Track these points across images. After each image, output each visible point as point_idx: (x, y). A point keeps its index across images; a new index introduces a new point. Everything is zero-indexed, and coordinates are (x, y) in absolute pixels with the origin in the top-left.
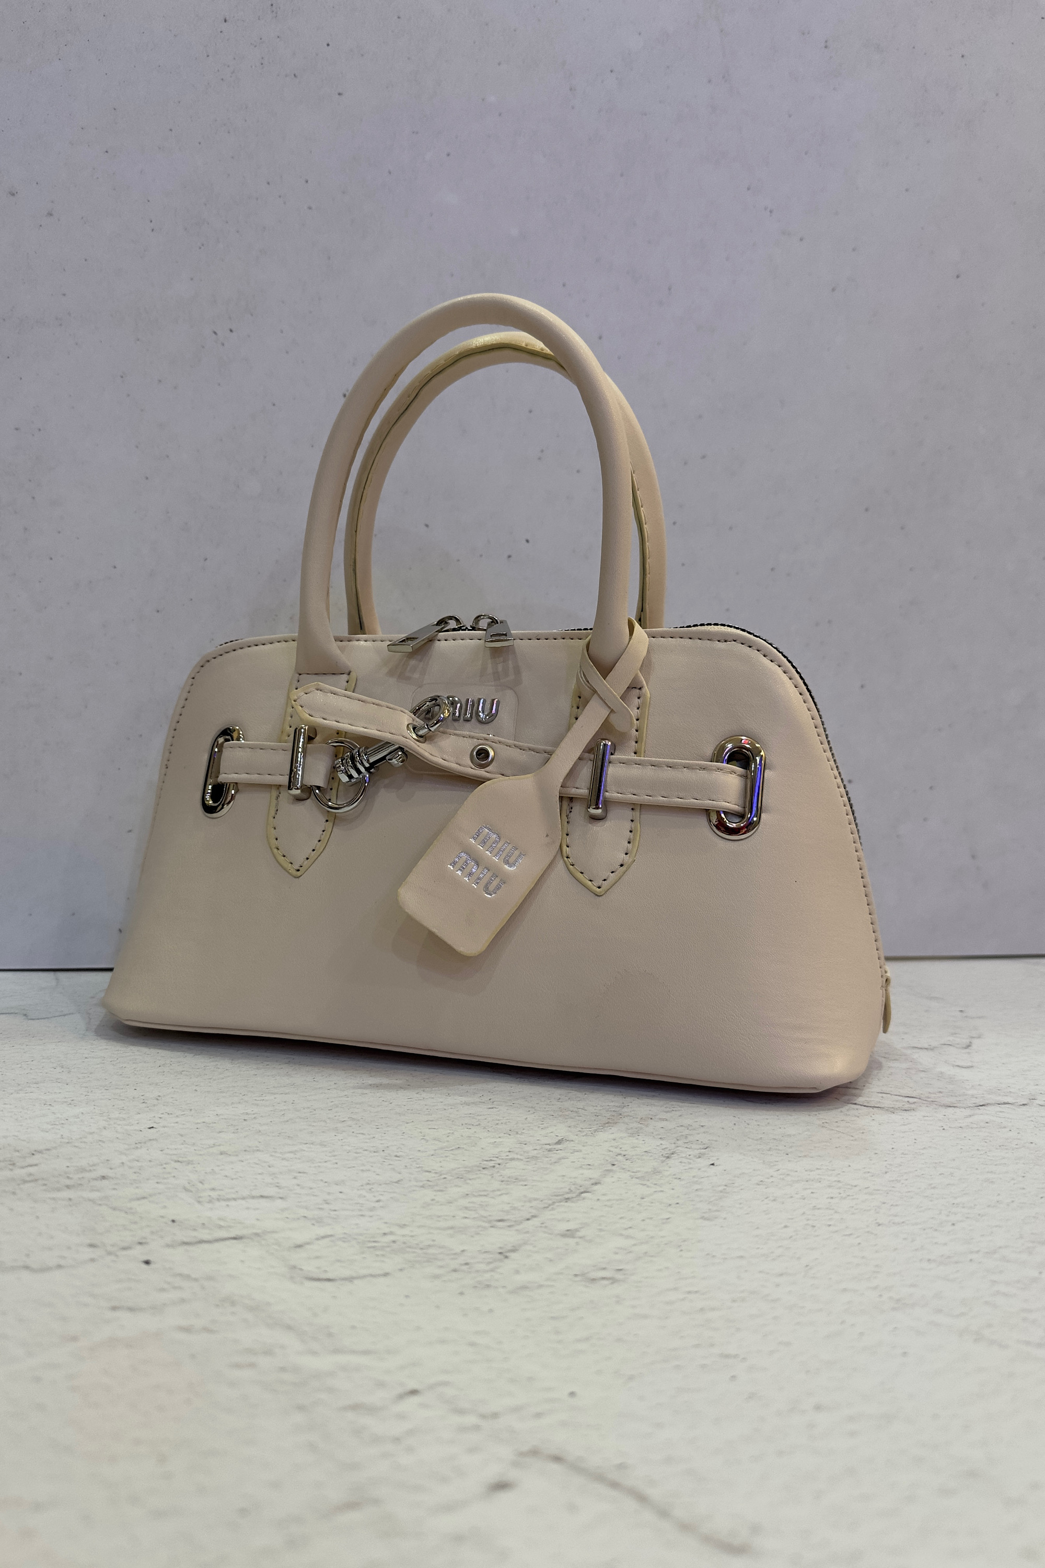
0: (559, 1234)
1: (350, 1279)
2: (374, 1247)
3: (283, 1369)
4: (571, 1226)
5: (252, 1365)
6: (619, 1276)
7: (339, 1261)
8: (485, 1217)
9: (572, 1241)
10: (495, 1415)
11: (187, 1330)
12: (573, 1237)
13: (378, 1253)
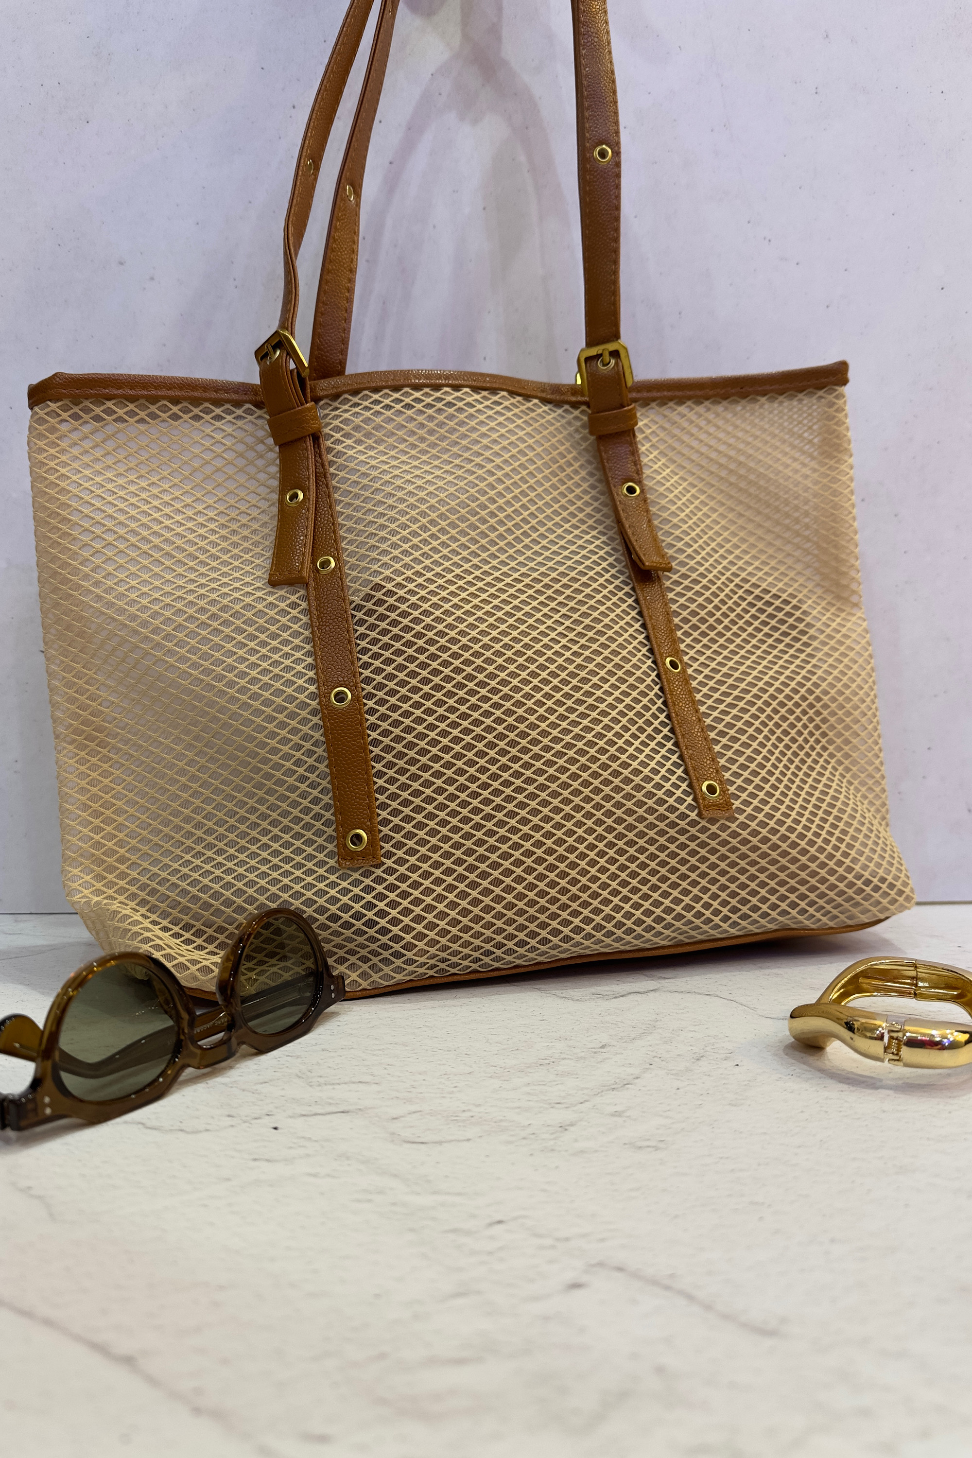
0: (608, 1114)
1: (440, 1143)
2: (456, 1120)
3: (394, 1204)
4: (618, 1108)
5: (370, 1201)
6: (661, 1145)
7: (429, 1129)
8: (545, 1101)
9: (620, 1120)
10: (567, 1239)
11: (315, 1175)
12: (621, 1116)
13: (460, 1124)
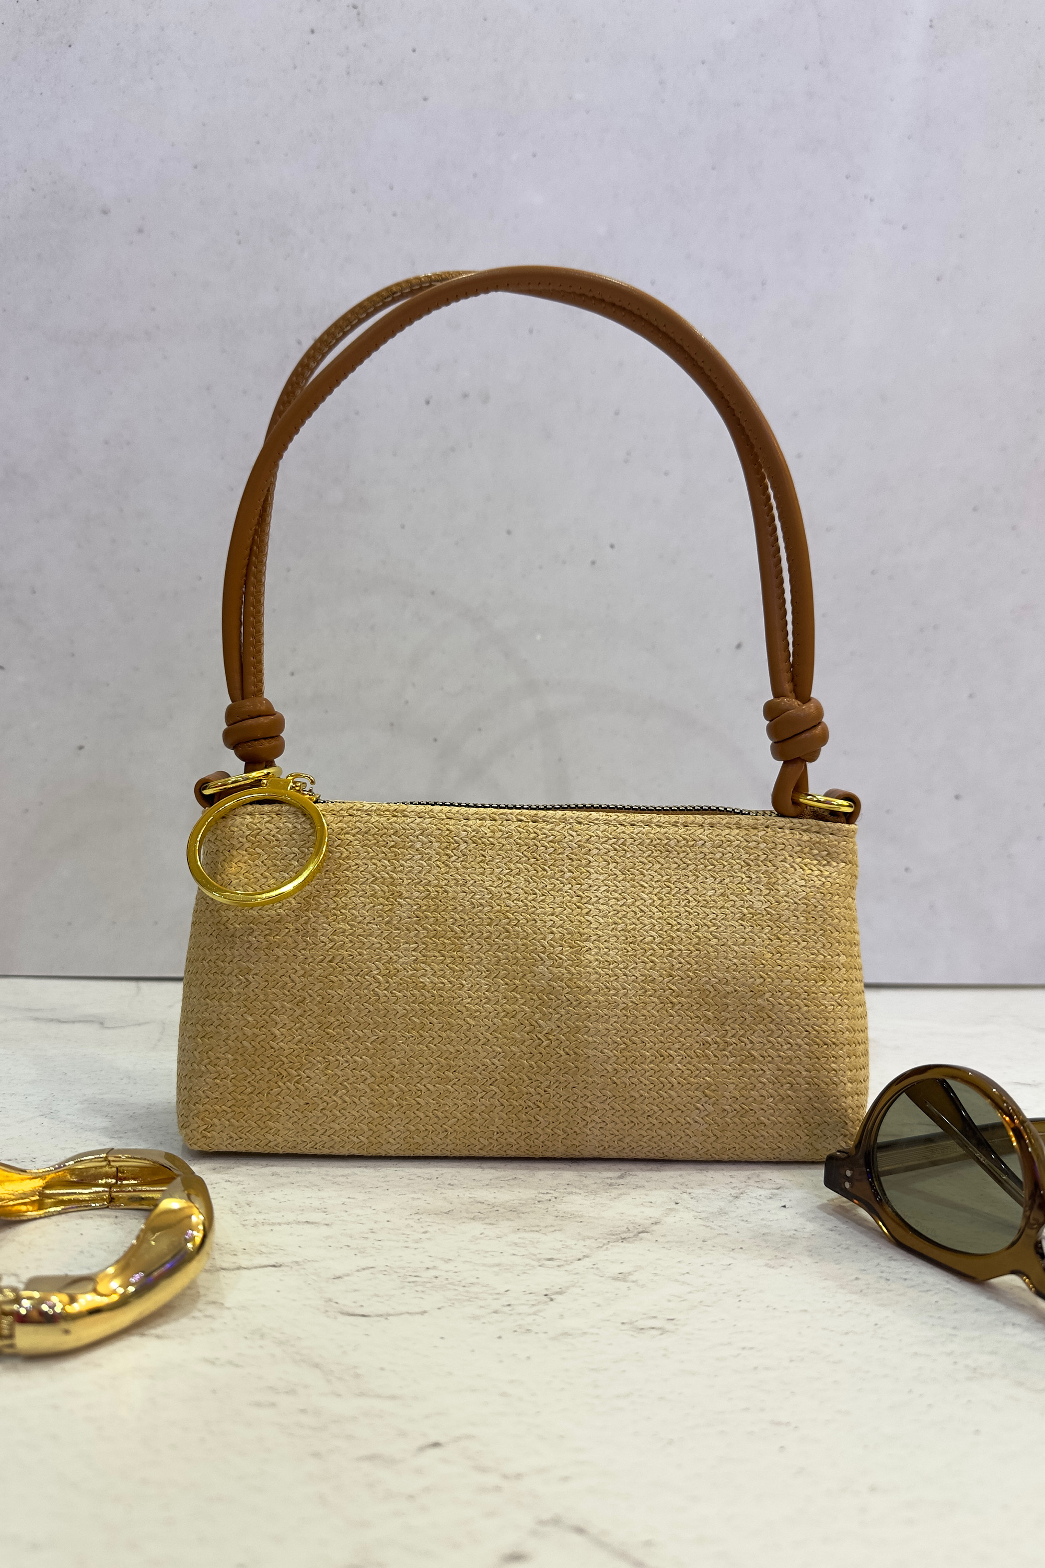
0: (609, 1277)
1: (386, 1316)
2: (413, 1282)
3: (303, 1411)
4: (625, 1268)
5: (273, 1405)
6: (669, 1326)
7: (377, 1296)
8: (535, 1255)
9: (622, 1285)
10: (519, 1476)
11: (213, 1362)
12: (625, 1280)
13: (420, 1288)
